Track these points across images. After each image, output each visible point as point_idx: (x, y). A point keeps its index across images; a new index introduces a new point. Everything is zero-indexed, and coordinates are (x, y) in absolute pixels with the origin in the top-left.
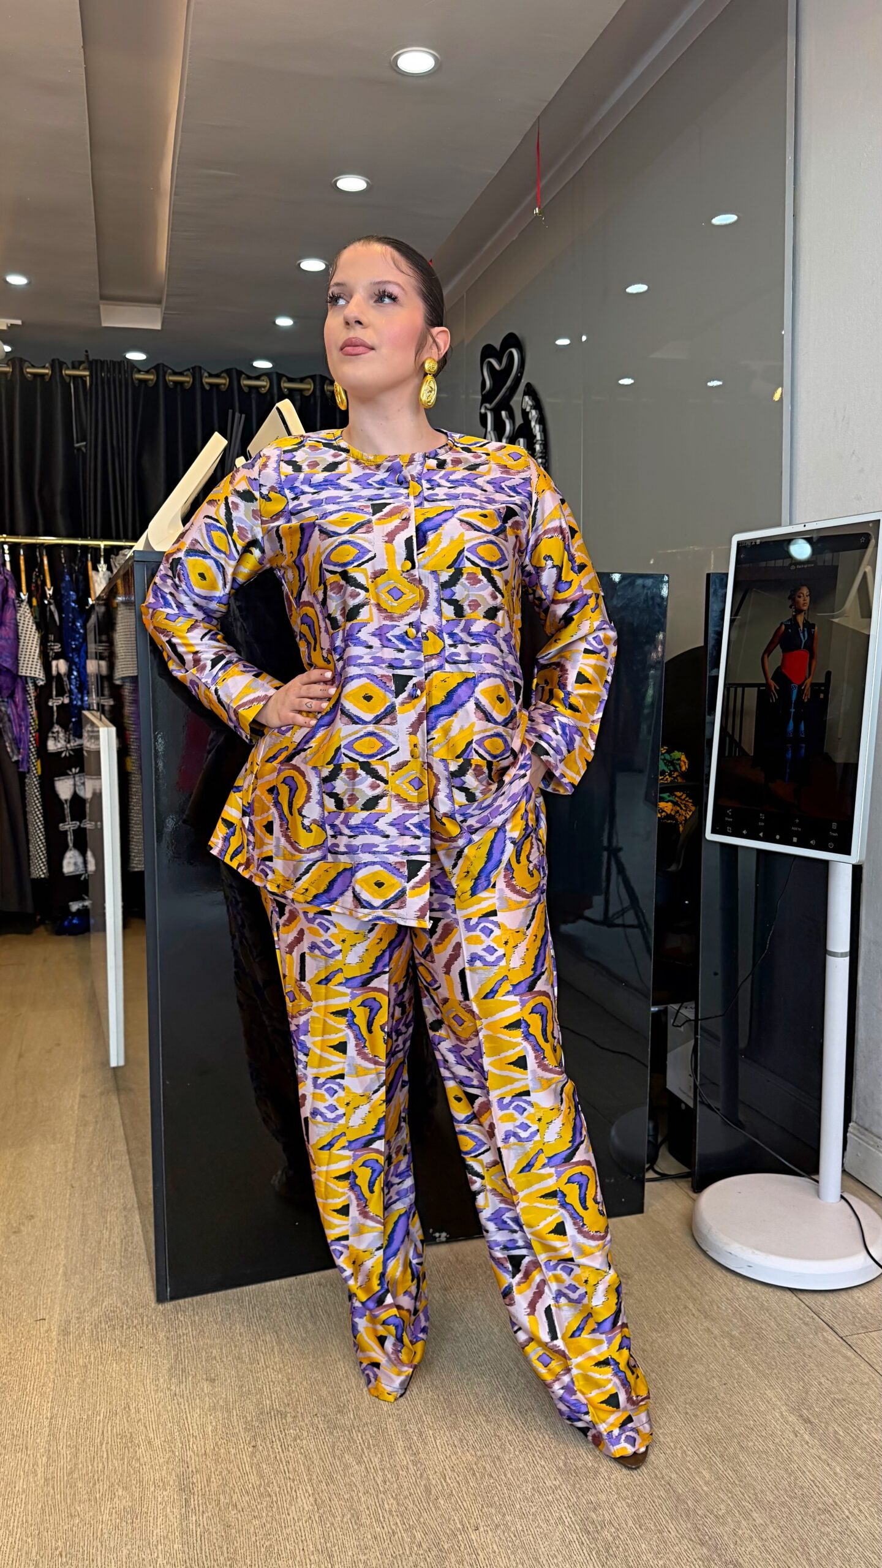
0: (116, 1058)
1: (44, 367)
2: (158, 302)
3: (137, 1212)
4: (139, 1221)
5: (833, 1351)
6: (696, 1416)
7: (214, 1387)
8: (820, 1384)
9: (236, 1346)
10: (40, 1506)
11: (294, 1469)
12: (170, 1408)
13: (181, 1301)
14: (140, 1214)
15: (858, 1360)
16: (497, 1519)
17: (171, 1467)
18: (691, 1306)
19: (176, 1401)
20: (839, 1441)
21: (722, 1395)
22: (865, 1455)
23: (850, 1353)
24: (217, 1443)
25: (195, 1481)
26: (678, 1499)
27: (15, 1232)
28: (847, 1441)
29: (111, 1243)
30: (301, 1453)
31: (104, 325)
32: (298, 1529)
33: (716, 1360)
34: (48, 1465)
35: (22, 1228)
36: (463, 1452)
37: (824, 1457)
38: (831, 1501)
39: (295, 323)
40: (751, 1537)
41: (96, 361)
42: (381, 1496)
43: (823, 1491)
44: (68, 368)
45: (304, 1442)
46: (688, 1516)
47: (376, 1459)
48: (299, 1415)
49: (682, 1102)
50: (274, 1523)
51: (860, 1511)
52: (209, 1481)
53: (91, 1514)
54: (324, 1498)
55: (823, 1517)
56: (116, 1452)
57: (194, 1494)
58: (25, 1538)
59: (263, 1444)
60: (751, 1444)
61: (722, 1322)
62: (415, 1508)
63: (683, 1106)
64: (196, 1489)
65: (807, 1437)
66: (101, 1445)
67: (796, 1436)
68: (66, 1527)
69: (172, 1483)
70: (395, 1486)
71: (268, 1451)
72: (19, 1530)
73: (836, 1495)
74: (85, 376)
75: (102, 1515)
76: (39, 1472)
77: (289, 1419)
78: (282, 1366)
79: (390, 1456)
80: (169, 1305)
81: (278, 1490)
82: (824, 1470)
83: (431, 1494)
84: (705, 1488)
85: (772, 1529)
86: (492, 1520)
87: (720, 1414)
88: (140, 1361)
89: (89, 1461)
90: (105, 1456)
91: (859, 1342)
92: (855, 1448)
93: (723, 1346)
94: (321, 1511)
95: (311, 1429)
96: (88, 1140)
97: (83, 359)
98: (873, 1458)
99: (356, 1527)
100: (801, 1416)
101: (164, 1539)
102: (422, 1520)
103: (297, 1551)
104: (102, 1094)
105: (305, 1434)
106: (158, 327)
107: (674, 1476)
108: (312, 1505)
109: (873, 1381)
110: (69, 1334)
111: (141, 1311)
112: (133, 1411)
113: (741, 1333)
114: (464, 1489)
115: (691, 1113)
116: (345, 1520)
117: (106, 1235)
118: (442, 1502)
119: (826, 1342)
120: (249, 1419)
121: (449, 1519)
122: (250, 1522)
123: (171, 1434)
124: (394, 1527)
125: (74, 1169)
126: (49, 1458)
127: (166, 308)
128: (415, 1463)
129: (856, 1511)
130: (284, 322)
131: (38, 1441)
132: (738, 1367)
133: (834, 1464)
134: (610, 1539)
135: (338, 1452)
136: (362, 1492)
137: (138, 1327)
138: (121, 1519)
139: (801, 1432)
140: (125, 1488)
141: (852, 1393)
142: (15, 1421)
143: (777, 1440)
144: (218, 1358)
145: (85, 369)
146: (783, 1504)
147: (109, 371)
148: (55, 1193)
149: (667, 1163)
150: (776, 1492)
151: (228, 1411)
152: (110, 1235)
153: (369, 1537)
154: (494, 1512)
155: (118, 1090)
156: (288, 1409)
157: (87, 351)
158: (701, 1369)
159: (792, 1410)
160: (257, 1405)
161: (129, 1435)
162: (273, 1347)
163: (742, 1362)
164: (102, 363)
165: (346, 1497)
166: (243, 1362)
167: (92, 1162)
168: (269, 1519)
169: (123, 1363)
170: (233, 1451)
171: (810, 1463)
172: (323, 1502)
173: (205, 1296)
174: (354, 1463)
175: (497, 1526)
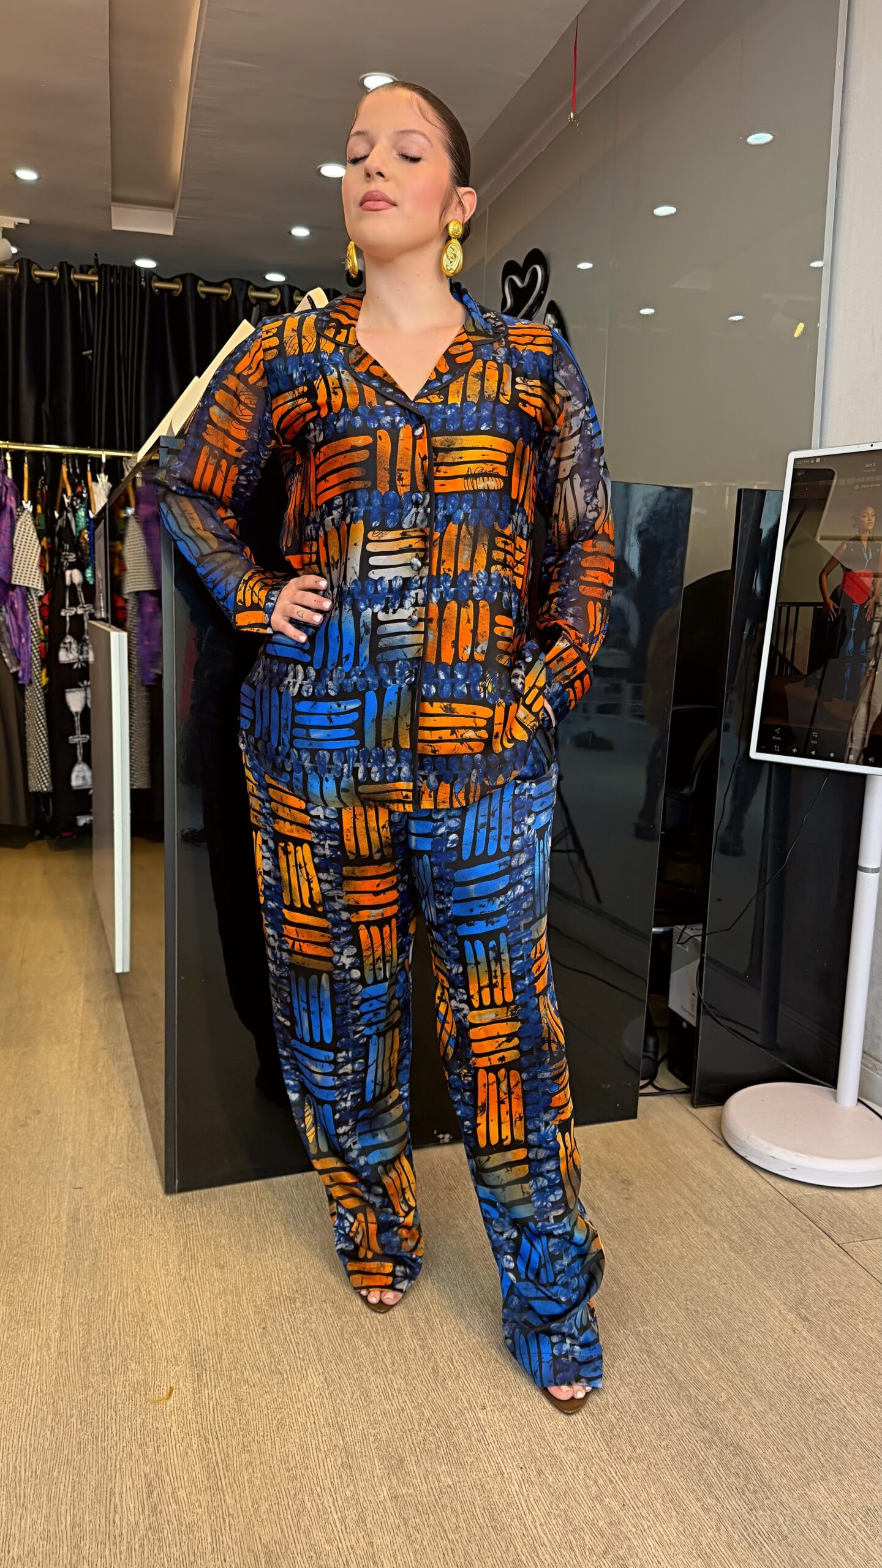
0: (121, 965)
1: (52, 270)
2: (171, 206)
3: (143, 1110)
4: (145, 1118)
5: (830, 1256)
6: (696, 1311)
7: (223, 1273)
8: (818, 1286)
9: (244, 1237)
10: (54, 1377)
11: (304, 1350)
12: (180, 1291)
13: (189, 1194)
14: (146, 1111)
15: (854, 1265)
16: (504, 1400)
17: (183, 1344)
18: (691, 1212)
19: (186, 1285)
20: (836, 1338)
21: (722, 1293)
22: (861, 1351)
23: (846, 1259)
24: (227, 1324)
25: (207, 1358)
26: (680, 1386)
27: (22, 1126)
28: (844, 1338)
29: (118, 1137)
30: (310, 1335)
31: (114, 227)
32: (309, 1404)
33: (716, 1261)
34: (61, 1340)
35: (28, 1121)
36: (469, 1339)
37: (822, 1352)
38: (828, 1392)
39: (311, 233)
40: (751, 1423)
41: (106, 266)
42: (390, 1376)
43: (820, 1383)
44: (75, 273)
45: (314, 1325)
46: (690, 1401)
47: (384, 1343)
48: (308, 1300)
49: (682, 1020)
50: (286, 1398)
51: (857, 1401)
52: (220, 1358)
53: (105, 1385)
54: (333, 1377)
55: (821, 1406)
56: (127, 1329)
57: (206, 1370)
58: (40, 1406)
59: (273, 1326)
60: (750, 1338)
61: (721, 1228)
62: (423, 1388)
63: (685, 1025)
64: (207, 1366)
65: (805, 1334)
66: (114, 1322)
67: (795, 1332)
68: (80, 1397)
69: (183, 1359)
70: (403, 1367)
71: (278, 1332)
72: (34, 1399)
73: (834, 1387)
74: (94, 282)
75: (116, 1387)
76: (52, 1346)
77: (298, 1304)
78: (290, 1255)
79: (398, 1341)
80: (178, 1197)
81: (288, 1368)
82: (822, 1364)
83: (438, 1375)
84: (706, 1377)
85: (771, 1416)
86: (499, 1400)
87: (720, 1311)
88: (149, 1247)
89: (101, 1337)
90: (117, 1333)
91: (856, 1249)
92: (852, 1345)
93: (723, 1249)
94: (331, 1388)
95: (320, 1314)
96: (93, 1042)
97: (92, 263)
98: (869, 1354)
99: (365, 1404)
100: (799, 1314)
101: (177, 1410)
102: (430, 1398)
103: (309, 1424)
104: (106, 999)
105: (314, 1318)
106: (171, 233)
107: (676, 1365)
108: (322, 1383)
109: (869, 1285)
110: (78, 1220)
111: (149, 1201)
112: (144, 1292)
113: (740, 1237)
114: (471, 1372)
115: (693, 1031)
116: (355, 1397)
117: (113, 1130)
118: (450, 1383)
119: (823, 1248)
120: (259, 1303)
121: (457, 1399)
122: (261, 1396)
123: (182, 1314)
124: (402, 1405)
125: (79, 1068)
126: (61, 1334)
127: (179, 212)
128: (422, 1348)
129: (853, 1402)
130: (300, 232)
131: (51, 1317)
132: (737, 1268)
133: (831, 1359)
134: (614, 1420)
135: (347, 1336)
136: (371, 1372)
137: (147, 1216)
138: (135, 1391)
139: (800, 1329)
140: (138, 1363)
141: (848, 1294)
142: (27, 1299)
143: (776, 1336)
144: (227, 1247)
145: (93, 274)
146: (782, 1394)
147: (118, 276)
148: (61, 1090)
149: (665, 1079)
150: (775, 1382)
151: (239, 1295)
152: (117, 1130)
153: (379, 1413)
154: (500, 1394)
155: (123, 997)
156: (296, 1295)
157: (96, 255)
158: (701, 1269)
159: (791, 1309)
160: (267, 1291)
161: (140, 1315)
162: (281, 1237)
163: (741, 1264)
164: (112, 268)
165: (355, 1376)
166: (252, 1251)
167: (97, 1063)
168: (280, 1394)
169: (133, 1249)
170: (243, 1332)
171: (808, 1357)
172: (333, 1380)
173: (212, 1189)
174: (363, 1346)
175: (504, 1406)
